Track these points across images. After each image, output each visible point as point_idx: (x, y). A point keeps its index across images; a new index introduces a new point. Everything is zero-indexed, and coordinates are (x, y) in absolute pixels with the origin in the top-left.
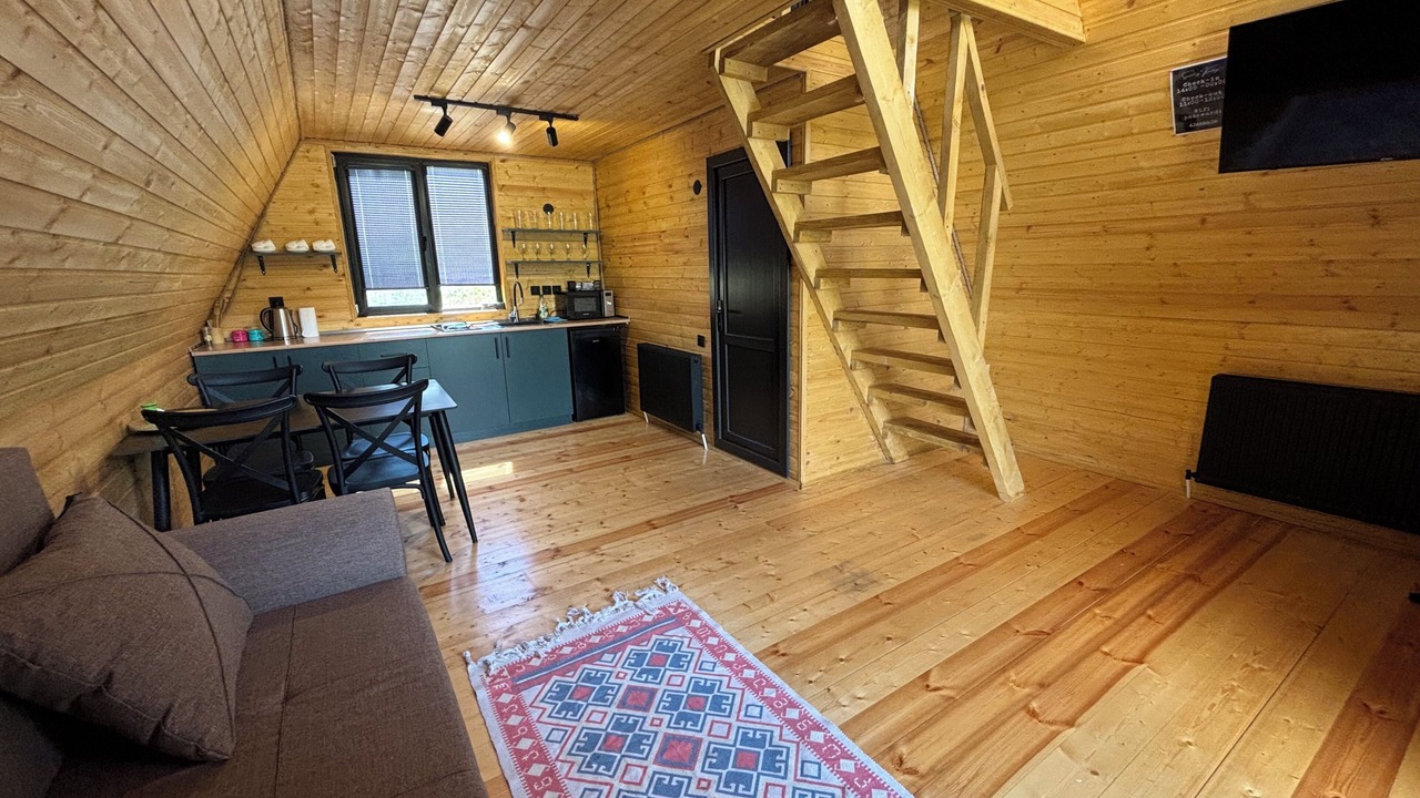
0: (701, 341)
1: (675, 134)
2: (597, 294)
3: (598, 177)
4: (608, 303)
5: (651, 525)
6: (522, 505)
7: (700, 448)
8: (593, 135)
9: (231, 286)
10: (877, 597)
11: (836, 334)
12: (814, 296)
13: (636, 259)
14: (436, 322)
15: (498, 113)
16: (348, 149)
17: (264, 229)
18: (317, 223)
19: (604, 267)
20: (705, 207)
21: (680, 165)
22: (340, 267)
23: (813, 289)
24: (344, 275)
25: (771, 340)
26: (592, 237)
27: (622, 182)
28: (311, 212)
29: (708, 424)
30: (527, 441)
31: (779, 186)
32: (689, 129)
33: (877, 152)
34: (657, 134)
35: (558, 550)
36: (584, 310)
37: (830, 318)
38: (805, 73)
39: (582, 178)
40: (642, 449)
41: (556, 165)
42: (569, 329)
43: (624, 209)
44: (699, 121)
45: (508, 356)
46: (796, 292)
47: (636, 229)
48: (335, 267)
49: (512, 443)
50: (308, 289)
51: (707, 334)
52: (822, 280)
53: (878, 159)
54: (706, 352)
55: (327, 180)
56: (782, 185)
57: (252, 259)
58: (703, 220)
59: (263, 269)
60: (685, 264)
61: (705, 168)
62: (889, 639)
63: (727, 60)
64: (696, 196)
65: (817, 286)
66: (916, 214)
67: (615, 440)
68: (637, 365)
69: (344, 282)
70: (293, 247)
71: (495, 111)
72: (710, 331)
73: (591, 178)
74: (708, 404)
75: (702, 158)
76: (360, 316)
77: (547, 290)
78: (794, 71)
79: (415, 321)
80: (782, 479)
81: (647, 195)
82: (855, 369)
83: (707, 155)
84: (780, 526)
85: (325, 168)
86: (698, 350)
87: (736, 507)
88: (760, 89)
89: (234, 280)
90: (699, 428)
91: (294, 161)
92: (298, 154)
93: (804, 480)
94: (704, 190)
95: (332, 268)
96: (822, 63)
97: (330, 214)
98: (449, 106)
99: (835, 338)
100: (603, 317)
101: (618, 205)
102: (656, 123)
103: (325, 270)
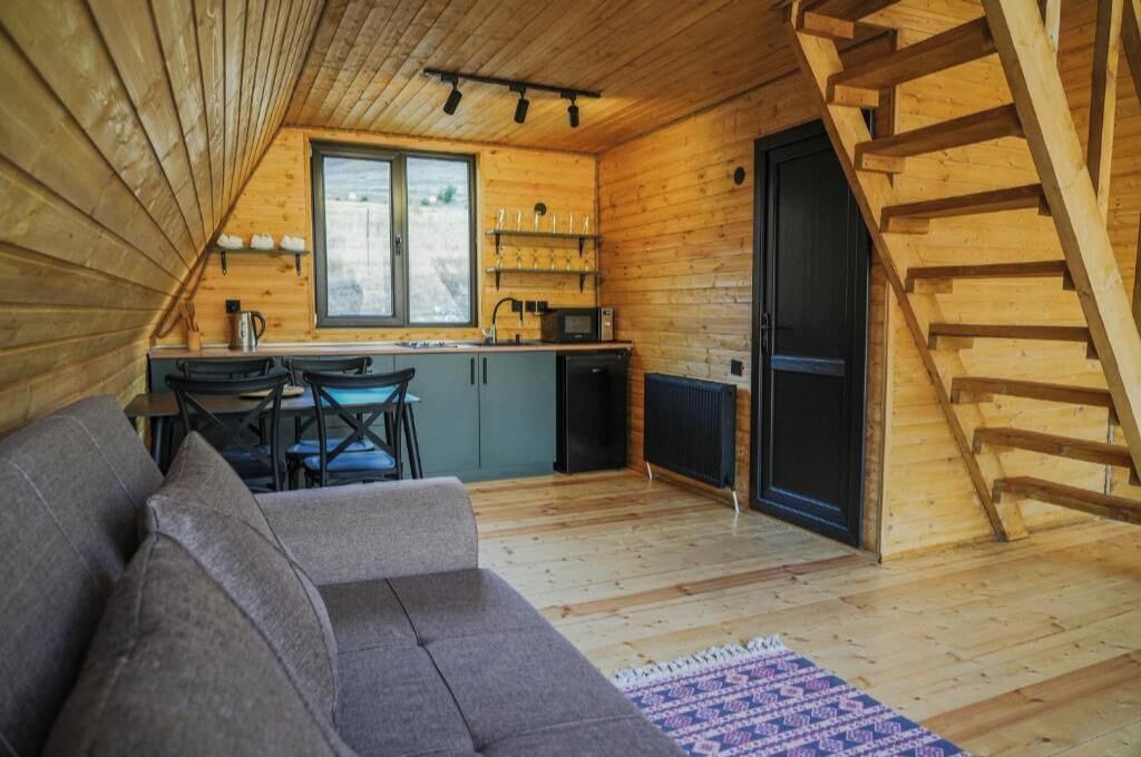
0: (736, 368)
1: (713, 115)
2: (594, 315)
3: (601, 171)
4: (606, 324)
5: (682, 590)
6: (510, 558)
7: (730, 511)
8: (610, 117)
9: (191, 285)
10: (1018, 691)
11: (932, 353)
12: (904, 303)
13: (646, 269)
14: (401, 338)
15: (511, 89)
16: (327, 135)
17: (230, 225)
18: (285, 218)
19: (602, 281)
20: (749, 197)
21: (716, 151)
22: (303, 269)
23: (903, 293)
24: (307, 278)
25: (842, 362)
26: (589, 244)
27: (635, 175)
28: (282, 205)
29: (742, 481)
30: (501, 490)
31: (864, 161)
32: (730, 107)
33: (1010, 110)
34: (688, 116)
35: (567, 609)
36: (575, 331)
37: (925, 331)
38: (895, 32)
39: (581, 172)
40: (650, 508)
41: (551, 157)
42: (558, 352)
43: (635, 208)
44: (746, 96)
45: (485, 381)
46: (880, 298)
47: (651, 231)
48: (298, 269)
49: (483, 491)
50: (268, 293)
51: (746, 358)
52: (916, 282)
53: (1012, 119)
54: (743, 383)
55: (301, 170)
56: (869, 161)
57: (215, 257)
58: (747, 214)
59: (224, 267)
60: (716, 270)
61: (752, 152)
62: (1046, 740)
63: (807, 14)
64: (736, 187)
65: (910, 289)
66: (1061, 184)
67: (614, 496)
68: (642, 403)
69: (306, 287)
70: (258, 242)
71: (508, 88)
72: (749, 354)
73: (593, 173)
74: (743, 452)
75: (749, 139)
76: (317, 327)
77: (530, 306)
78: (881, 28)
79: (378, 336)
80: (854, 551)
81: (667, 189)
82: (958, 403)
83: (755, 135)
84: (862, 604)
85: (301, 158)
86: (732, 379)
87: (793, 578)
88: (844, 48)
89: (194, 280)
90: (729, 483)
91: (271, 150)
92: (277, 142)
93: (886, 551)
94: (749, 179)
95: (295, 270)
96: (916, 19)
97: (301, 209)
98: (460, 80)
99: (931, 360)
100: (599, 341)
101: (629, 203)
102: (691, 102)
103: (288, 273)
